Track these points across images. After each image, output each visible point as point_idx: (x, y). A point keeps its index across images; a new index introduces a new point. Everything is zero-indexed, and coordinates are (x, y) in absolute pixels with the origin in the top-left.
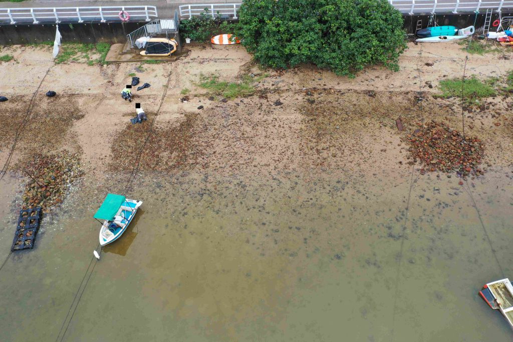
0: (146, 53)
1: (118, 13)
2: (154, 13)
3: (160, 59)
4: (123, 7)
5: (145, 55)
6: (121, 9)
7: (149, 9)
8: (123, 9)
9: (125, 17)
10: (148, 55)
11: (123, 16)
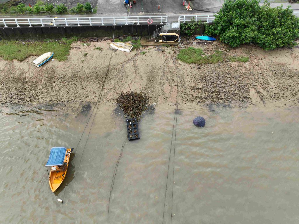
0: (163, 41)
1: (147, 20)
2: (166, 20)
3: (169, 44)
4: (150, 17)
5: (162, 42)
6: (149, 18)
7: (163, 18)
8: (150, 18)
9: (150, 22)
10: (164, 42)
11: (149, 22)
